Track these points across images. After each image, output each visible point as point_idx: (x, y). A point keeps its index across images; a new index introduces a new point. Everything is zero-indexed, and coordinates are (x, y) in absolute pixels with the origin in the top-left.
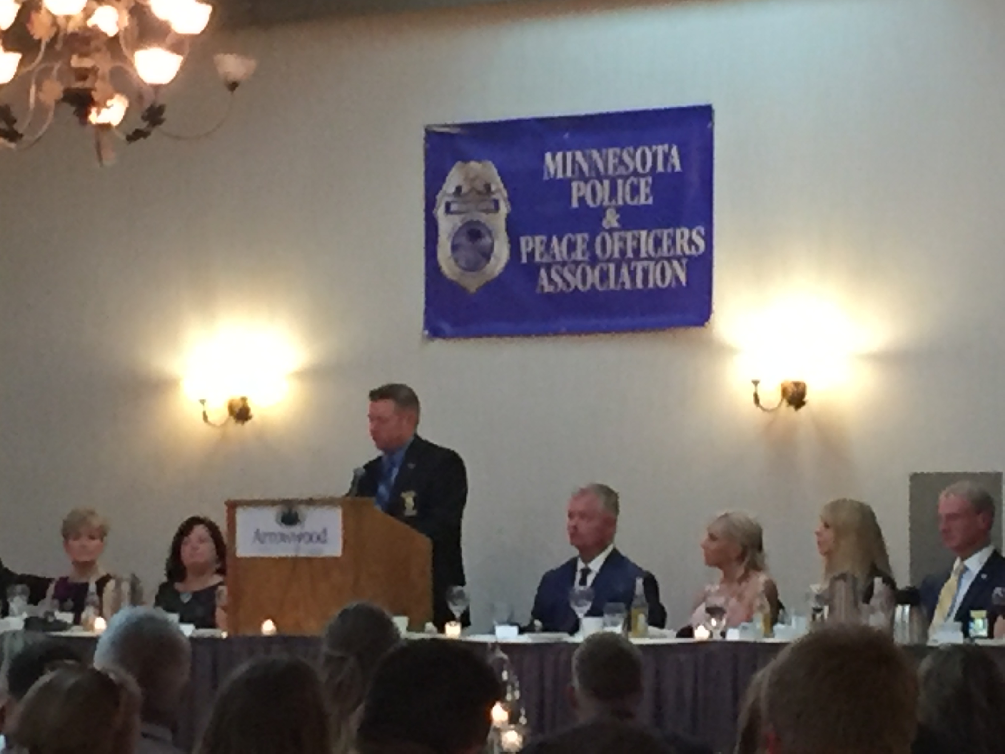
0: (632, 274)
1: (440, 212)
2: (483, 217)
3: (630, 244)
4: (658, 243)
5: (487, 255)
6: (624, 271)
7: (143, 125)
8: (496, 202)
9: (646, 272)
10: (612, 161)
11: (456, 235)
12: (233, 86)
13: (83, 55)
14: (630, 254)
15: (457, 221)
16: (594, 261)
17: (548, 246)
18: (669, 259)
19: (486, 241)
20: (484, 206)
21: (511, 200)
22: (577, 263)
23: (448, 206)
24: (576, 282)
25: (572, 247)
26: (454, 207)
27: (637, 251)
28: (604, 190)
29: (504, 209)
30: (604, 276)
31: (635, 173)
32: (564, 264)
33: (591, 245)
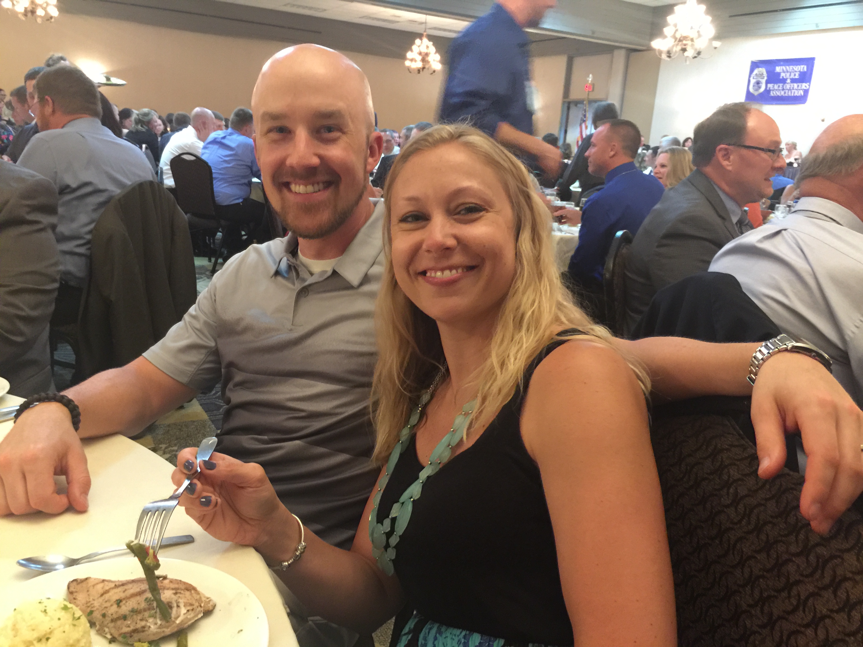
0: (791, 92)
1: (751, 79)
2: (761, 80)
3: (792, 86)
4: (798, 86)
5: (760, 87)
6: (790, 92)
7: (696, 55)
8: (764, 77)
9: (794, 92)
10: (791, 68)
11: (754, 83)
12: (715, 48)
13: (686, 41)
14: (791, 88)
15: (755, 80)
16: (783, 89)
17: (774, 86)
18: (800, 90)
19: (760, 85)
20: (761, 77)
21: (768, 76)
22: (779, 90)
23: (753, 77)
24: (778, 94)
25: (779, 87)
26: (755, 78)
27: (793, 88)
28: (788, 75)
29: (766, 78)
30: (785, 93)
31: (796, 71)
32: (777, 90)
33: (783, 86)
